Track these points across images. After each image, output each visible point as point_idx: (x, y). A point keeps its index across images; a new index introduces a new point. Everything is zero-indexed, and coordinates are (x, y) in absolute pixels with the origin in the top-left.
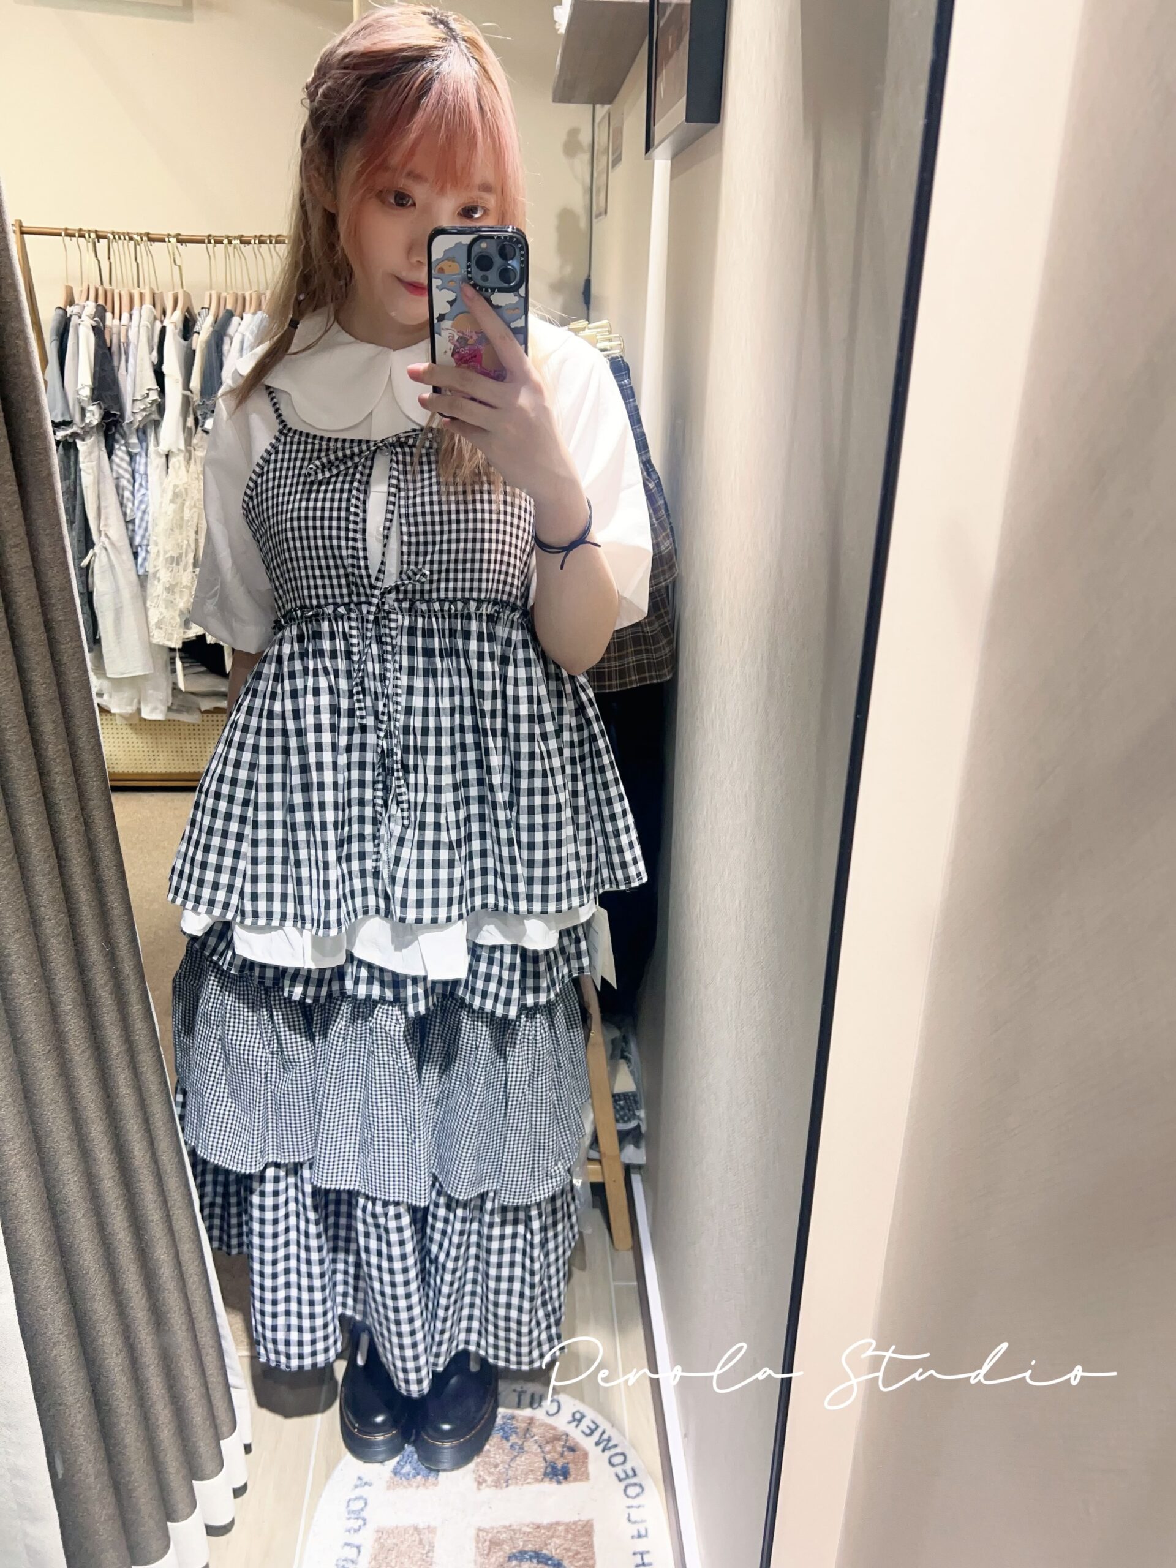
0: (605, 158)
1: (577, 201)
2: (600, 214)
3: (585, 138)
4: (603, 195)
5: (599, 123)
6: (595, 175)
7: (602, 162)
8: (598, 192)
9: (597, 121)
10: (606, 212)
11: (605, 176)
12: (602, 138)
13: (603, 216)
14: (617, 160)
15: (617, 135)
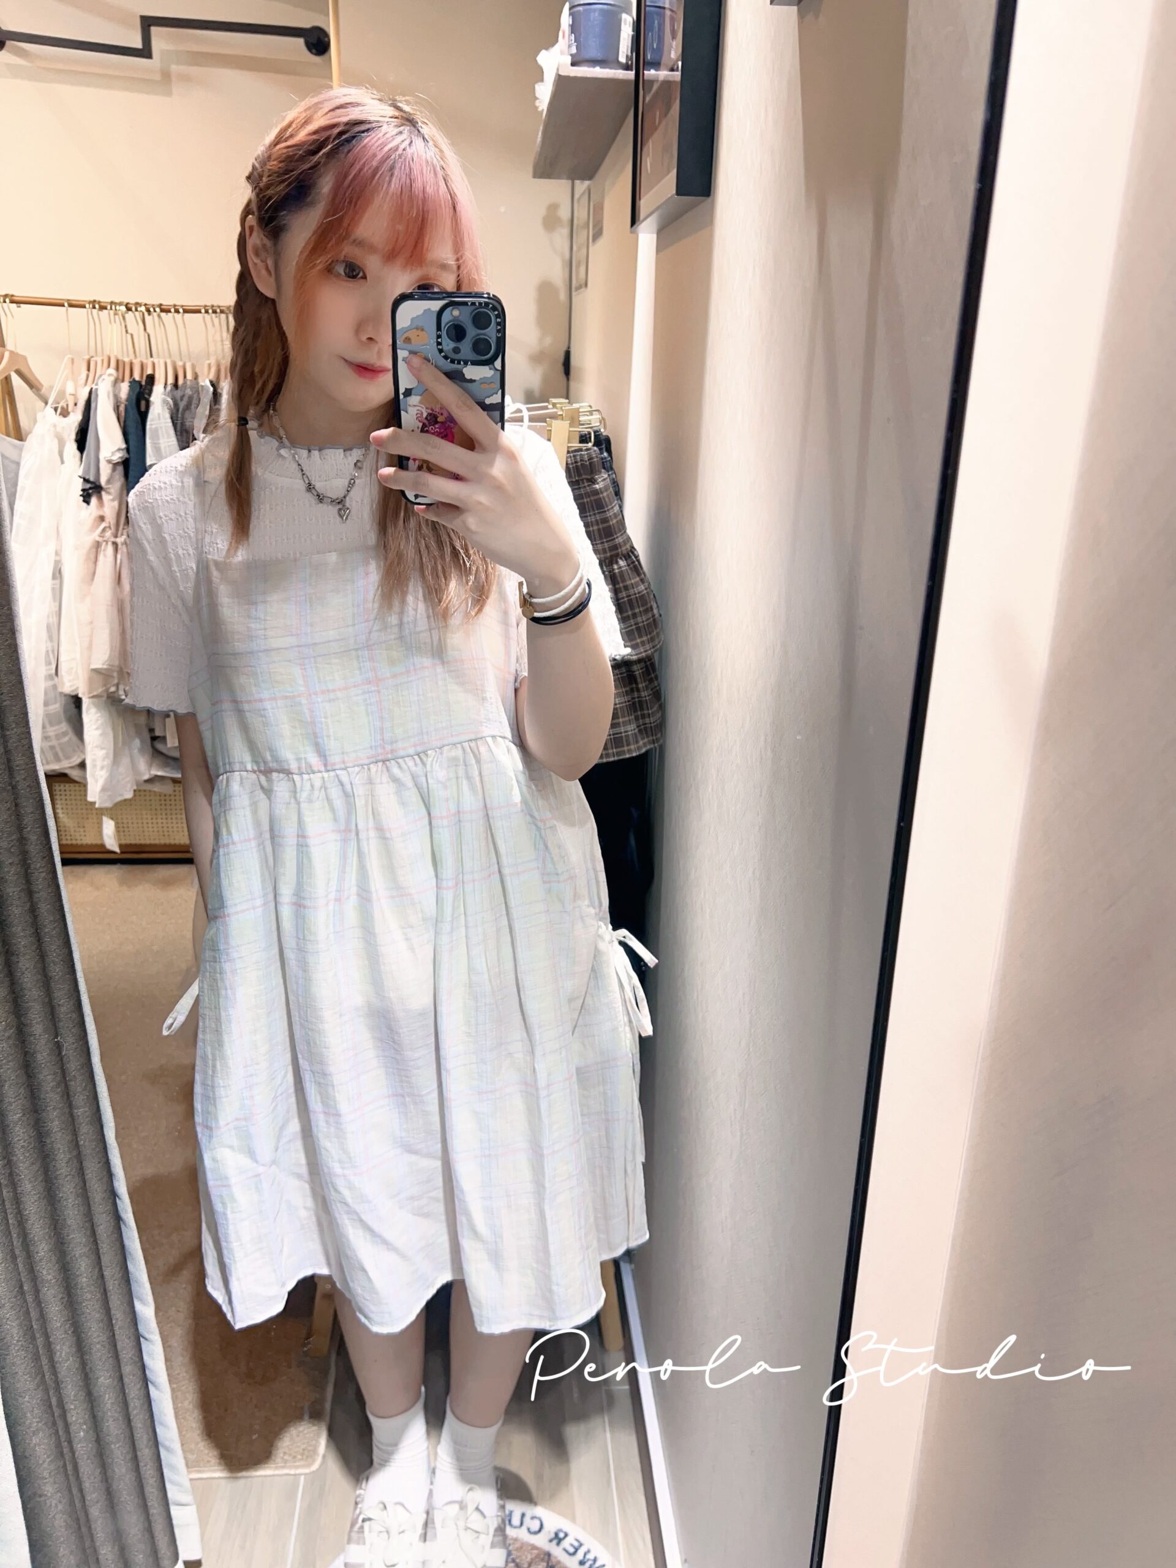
0: (585, 232)
1: (557, 274)
2: (579, 288)
3: (564, 213)
4: (583, 269)
5: (579, 199)
6: (575, 248)
7: (581, 237)
8: (578, 266)
9: (577, 196)
10: (586, 285)
11: (584, 251)
12: (581, 214)
13: (583, 289)
14: (598, 234)
15: (598, 210)
